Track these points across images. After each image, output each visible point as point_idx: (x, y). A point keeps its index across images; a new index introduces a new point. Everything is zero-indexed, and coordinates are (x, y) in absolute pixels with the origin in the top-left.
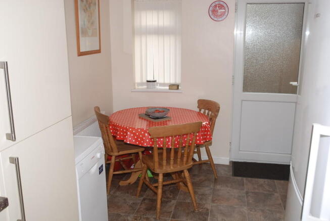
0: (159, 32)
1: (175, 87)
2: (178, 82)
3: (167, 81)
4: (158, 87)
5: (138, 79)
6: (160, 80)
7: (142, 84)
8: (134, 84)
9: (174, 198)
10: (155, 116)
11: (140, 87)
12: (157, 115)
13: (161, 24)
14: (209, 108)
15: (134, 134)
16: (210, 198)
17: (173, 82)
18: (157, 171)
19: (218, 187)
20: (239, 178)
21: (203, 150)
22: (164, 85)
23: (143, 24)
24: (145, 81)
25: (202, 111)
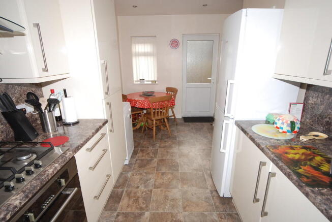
0: (145, 54)
1: (154, 82)
2: (156, 79)
3: (150, 79)
4: (146, 83)
5: (135, 79)
6: (146, 79)
7: (137, 81)
8: (133, 81)
9: (160, 133)
10: (148, 95)
11: (136, 83)
12: (149, 94)
13: (146, 51)
14: (172, 91)
15: (140, 103)
16: (176, 131)
17: (153, 79)
18: (153, 119)
19: (178, 127)
20: (187, 123)
21: (170, 111)
22: (149, 81)
23: (137, 51)
24: (139, 79)
25: (169, 93)
